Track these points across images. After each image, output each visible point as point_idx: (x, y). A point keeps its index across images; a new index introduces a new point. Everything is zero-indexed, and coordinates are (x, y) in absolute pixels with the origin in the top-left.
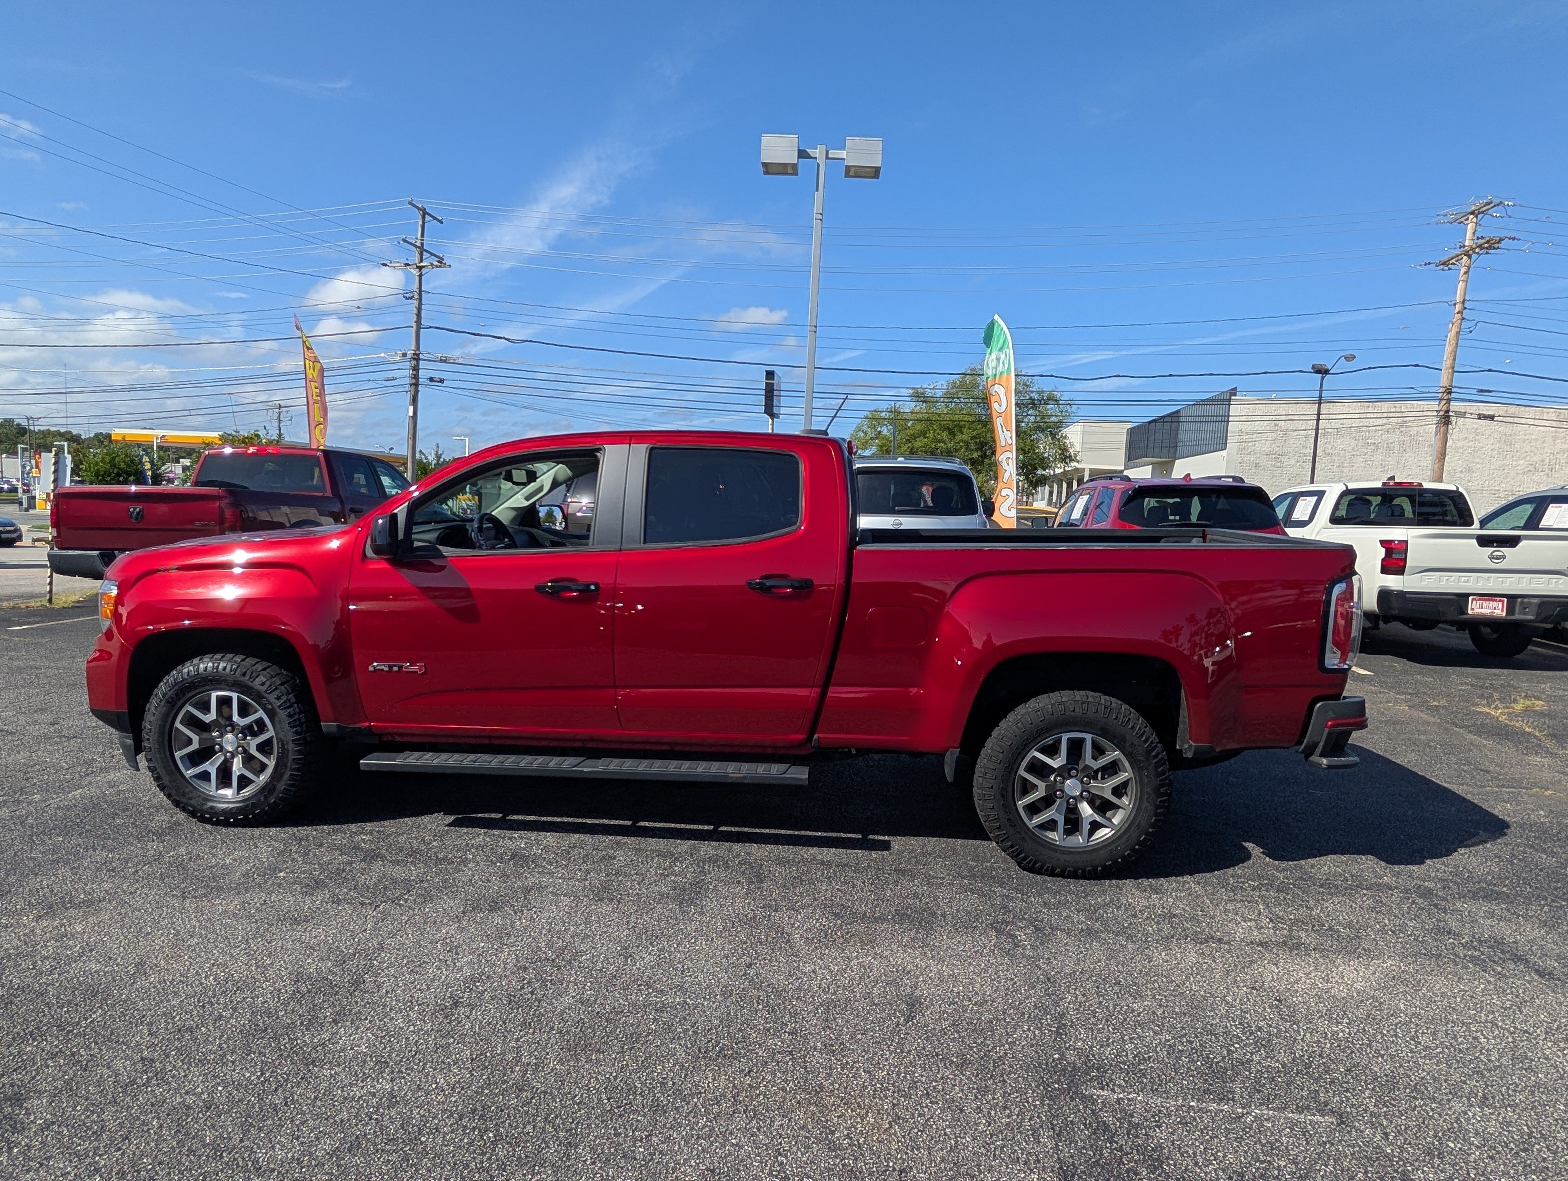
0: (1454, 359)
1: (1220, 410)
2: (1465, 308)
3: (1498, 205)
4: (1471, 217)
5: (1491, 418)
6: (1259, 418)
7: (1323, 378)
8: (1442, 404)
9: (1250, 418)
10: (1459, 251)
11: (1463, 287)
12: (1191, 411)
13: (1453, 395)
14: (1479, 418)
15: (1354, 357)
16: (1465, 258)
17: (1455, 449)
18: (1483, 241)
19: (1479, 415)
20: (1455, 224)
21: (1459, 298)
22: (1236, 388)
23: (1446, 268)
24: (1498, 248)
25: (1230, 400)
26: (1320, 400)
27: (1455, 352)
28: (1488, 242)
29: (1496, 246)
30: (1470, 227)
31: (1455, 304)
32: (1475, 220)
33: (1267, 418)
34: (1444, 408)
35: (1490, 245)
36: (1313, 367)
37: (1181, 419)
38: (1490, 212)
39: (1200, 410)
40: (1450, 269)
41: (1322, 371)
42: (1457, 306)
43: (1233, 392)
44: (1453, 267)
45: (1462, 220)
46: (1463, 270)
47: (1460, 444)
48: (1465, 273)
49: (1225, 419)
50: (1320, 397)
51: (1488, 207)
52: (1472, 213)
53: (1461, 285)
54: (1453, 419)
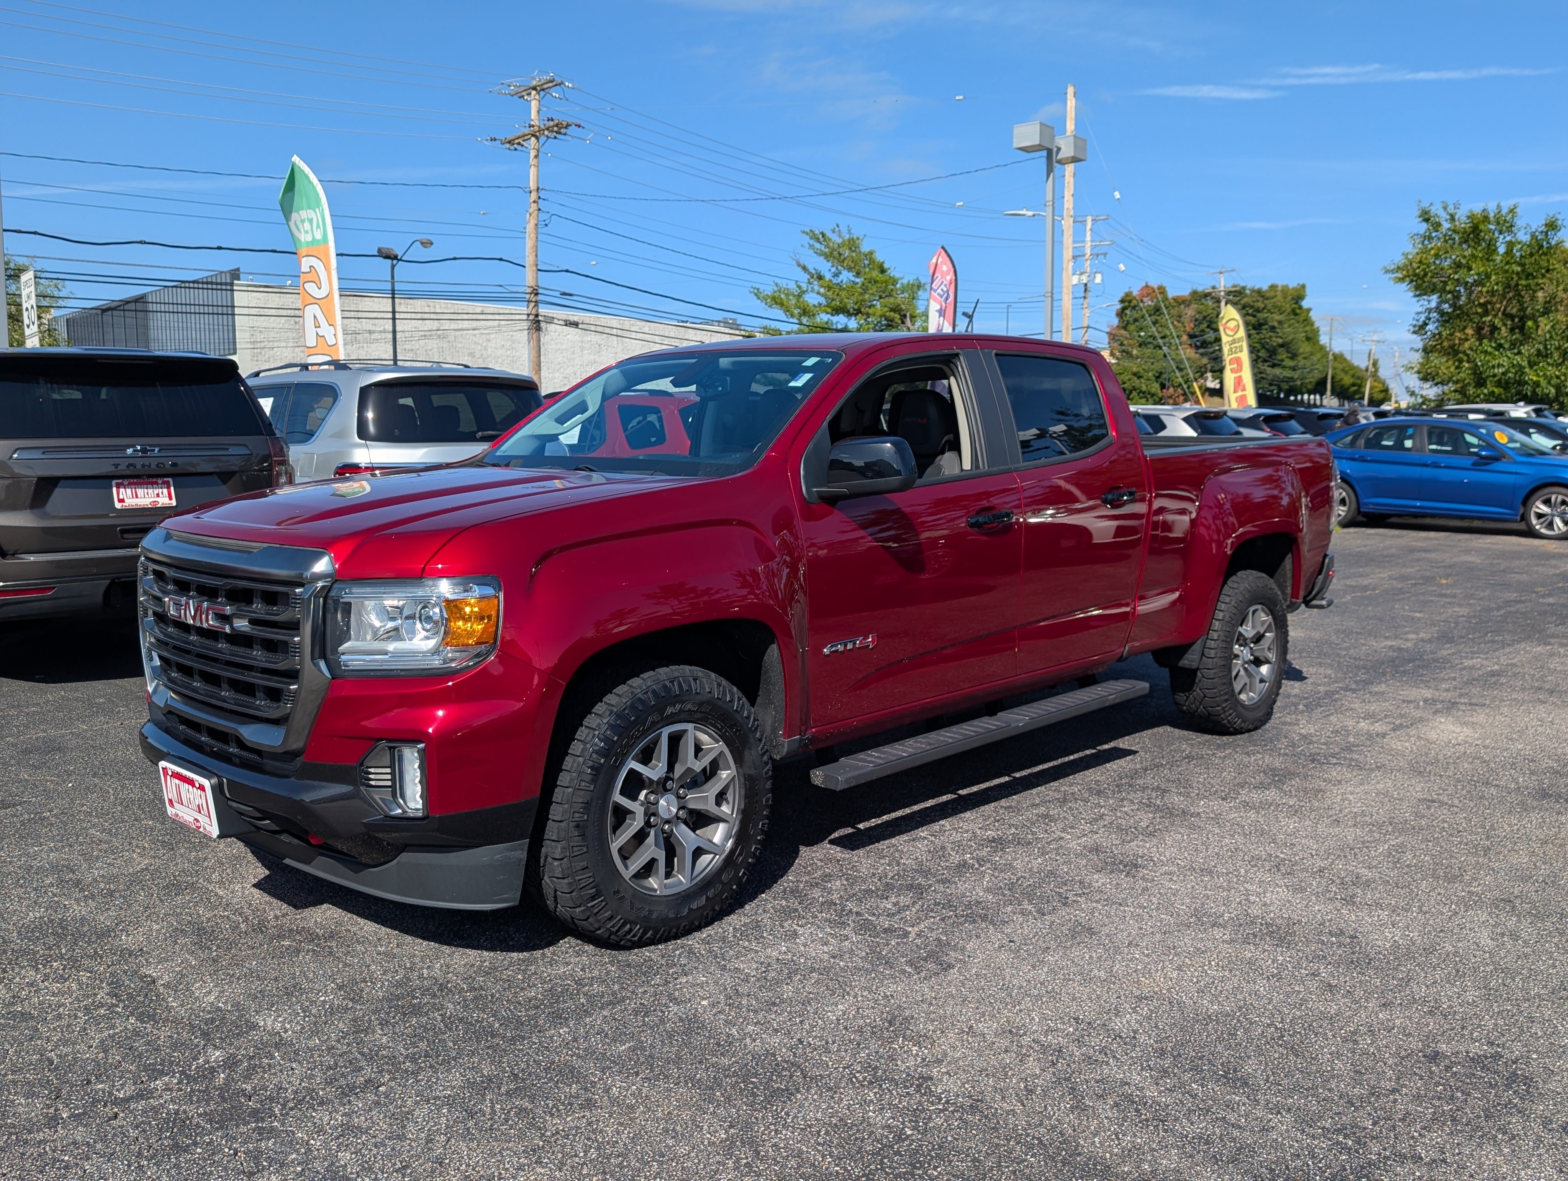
0: (536, 256)
1: (217, 297)
2: (539, 198)
3: (560, 84)
4: (534, 92)
5: (575, 324)
6: (273, 312)
7: (393, 267)
8: (531, 307)
9: (262, 312)
10: (527, 131)
11: (536, 173)
12: (166, 297)
13: (540, 297)
14: (566, 325)
15: (432, 244)
16: (533, 139)
17: (494, 358)
18: (551, 123)
19: (565, 321)
20: (516, 97)
21: (532, 185)
22: (238, 269)
23: (512, 148)
24: (565, 134)
25: (232, 284)
26: (393, 294)
27: (537, 247)
28: (557, 125)
29: (563, 131)
30: (534, 105)
31: (531, 192)
32: (537, 97)
33: (284, 312)
34: (534, 312)
35: (558, 129)
36: (379, 250)
37: (150, 307)
38: (551, 91)
39: (183, 295)
40: (516, 149)
41: (391, 257)
42: (532, 194)
43: (235, 274)
44: (519, 147)
45: (524, 93)
46: (533, 153)
47: (499, 352)
48: (536, 157)
49: (229, 311)
50: (393, 290)
51: (551, 85)
52: (534, 88)
53: (533, 171)
54: (543, 325)
